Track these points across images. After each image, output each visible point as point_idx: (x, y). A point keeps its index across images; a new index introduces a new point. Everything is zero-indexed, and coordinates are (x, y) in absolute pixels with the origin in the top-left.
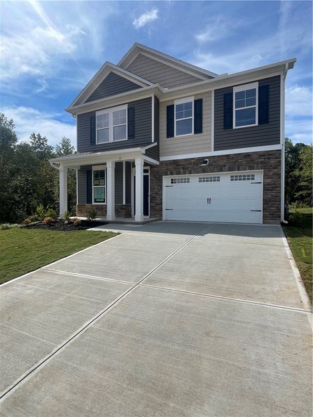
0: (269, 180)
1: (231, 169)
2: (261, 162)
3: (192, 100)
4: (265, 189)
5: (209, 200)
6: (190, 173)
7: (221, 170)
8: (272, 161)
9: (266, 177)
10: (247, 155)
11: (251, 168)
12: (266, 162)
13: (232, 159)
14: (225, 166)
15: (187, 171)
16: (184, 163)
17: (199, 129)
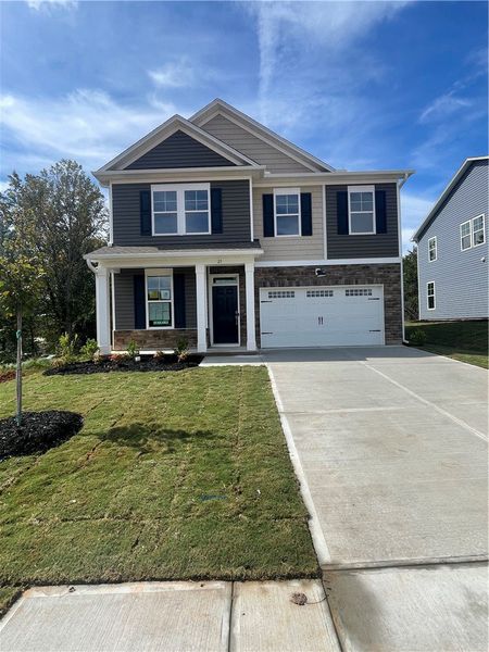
0: (390, 296)
1: (348, 282)
2: (381, 276)
3: (298, 192)
4: (386, 306)
5: (321, 319)
6: (298, 285)
7: (337, 283)
8: (392, 276)
9: (386, 292)
10: (366, 267)
11: (371, 282)
12: (385, 275)
13: (350, 270)
14: (340, 278)
15: (294, 283)
16: (289, 272)
17: (307, 231)
